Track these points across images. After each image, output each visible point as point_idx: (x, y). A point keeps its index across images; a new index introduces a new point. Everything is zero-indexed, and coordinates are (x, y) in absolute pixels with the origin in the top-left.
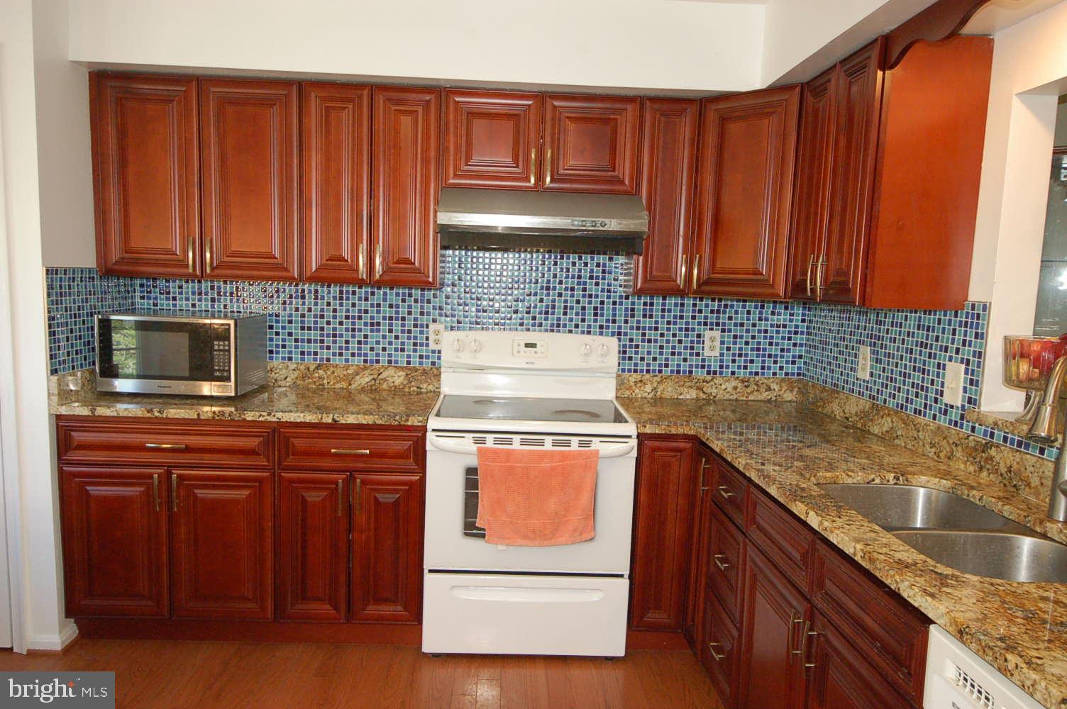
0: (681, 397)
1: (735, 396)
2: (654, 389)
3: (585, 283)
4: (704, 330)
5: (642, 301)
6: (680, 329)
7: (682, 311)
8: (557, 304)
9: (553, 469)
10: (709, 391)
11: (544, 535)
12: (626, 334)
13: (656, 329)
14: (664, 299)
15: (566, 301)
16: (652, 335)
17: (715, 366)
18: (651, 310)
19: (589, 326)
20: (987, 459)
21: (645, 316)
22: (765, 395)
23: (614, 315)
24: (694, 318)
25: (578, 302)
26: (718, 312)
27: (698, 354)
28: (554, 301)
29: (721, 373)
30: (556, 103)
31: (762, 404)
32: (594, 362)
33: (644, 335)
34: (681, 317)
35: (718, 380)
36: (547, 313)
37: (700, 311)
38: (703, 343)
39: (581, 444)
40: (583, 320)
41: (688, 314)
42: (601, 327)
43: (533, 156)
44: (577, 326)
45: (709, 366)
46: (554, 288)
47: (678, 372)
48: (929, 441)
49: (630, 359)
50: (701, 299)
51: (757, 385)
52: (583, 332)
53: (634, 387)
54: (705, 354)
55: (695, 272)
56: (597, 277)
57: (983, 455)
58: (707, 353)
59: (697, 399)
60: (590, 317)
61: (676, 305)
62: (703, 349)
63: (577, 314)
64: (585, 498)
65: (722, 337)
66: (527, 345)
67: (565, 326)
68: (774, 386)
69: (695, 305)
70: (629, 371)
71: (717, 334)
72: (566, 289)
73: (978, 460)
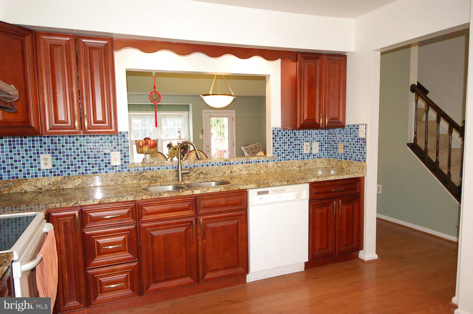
20: (142, 177)
48: (110, 180)
57: (140, 176)
73: (138, 178)
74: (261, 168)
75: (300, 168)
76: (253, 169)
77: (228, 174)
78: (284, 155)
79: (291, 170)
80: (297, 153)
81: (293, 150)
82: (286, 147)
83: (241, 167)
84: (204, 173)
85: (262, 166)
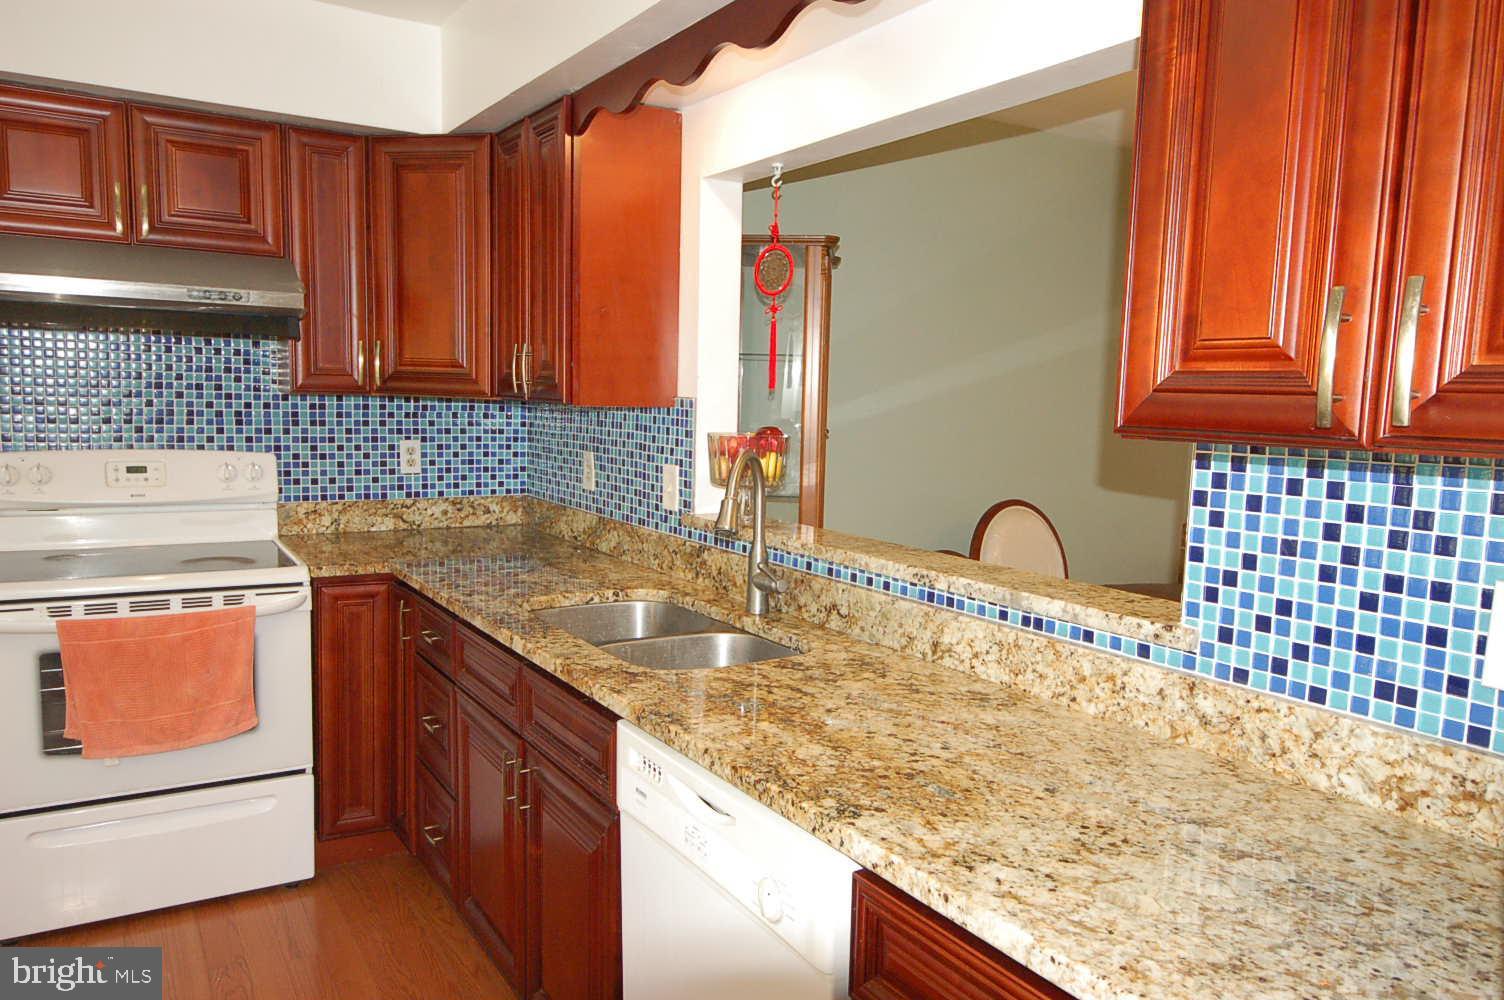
0: (373, 529)
1: (445, 524)
2: (336, 521)
3: (219, 378)
4: (399, 439)
5: (308, 403)
6: (366, 440)
7: (365, 415)
8: (175, 409)
9: (186, 639)
10: (410, 518)
11: (179, 734)
12: (287, 448)
13: (332, 440)
14: (340, 398)
15: (190, 404)
16: (325, 448)
17: (416, 486)
18: (322, 415)
19: (230, 439)
20: (701, 564)
21: (313, 423)
22: (483, 520)
23: (268, 422)
24: (383, 423)
25: (210, 405)
26: (415, 415)
27: (392, 472)
28: (169, 404)
29: (425, 494)
30: (149, 119)
31: (480, 530)
32: (242, 487)
33: (314, 448)
34: (366, 423)
35: (423, 503)
36: (160, 421)
37: (391, 415)
38: (399, 457)
39: (228, 601)
40: (220, 431)
41: (374, 418)
42: (249, 439)
43: (117, 191)
44: (210, 439)
45: (409, 487)
46: (170, 386)
47: (367, 496)
48: (653, 552)
49: (297, 482)
50: (391, 399)
51: (473, 507)
52: (221, 448)
53: (305, 521)
54: (403, 472)
55: (377, 363)
56: (238, 370)
57: (698, 559)
58: (404, 469)
59: (396, 531)
60: (230, 426)
61: (357, 407)
62: (399, 465)
63: (210, 422)
64: (240, 673)
65: (423, 447)
66: (130, 470)
67: (191, 439)
68: (494, 507)
69: (383, 407)
70: (297, 498)
71: (416, 444)
72: (189, 387)
73: (694, 566)
74: (1083, 680)
75: (1406, 804)
76: (1039, 668)
77: (924, 655)
78: (1273, 645)
79: (1299, 784)
80: (1407, 662)
81: (1365, 623)
82: (1302, 585)
83: (981, 635)
84: (842, 612)
85: (1087, 670)
